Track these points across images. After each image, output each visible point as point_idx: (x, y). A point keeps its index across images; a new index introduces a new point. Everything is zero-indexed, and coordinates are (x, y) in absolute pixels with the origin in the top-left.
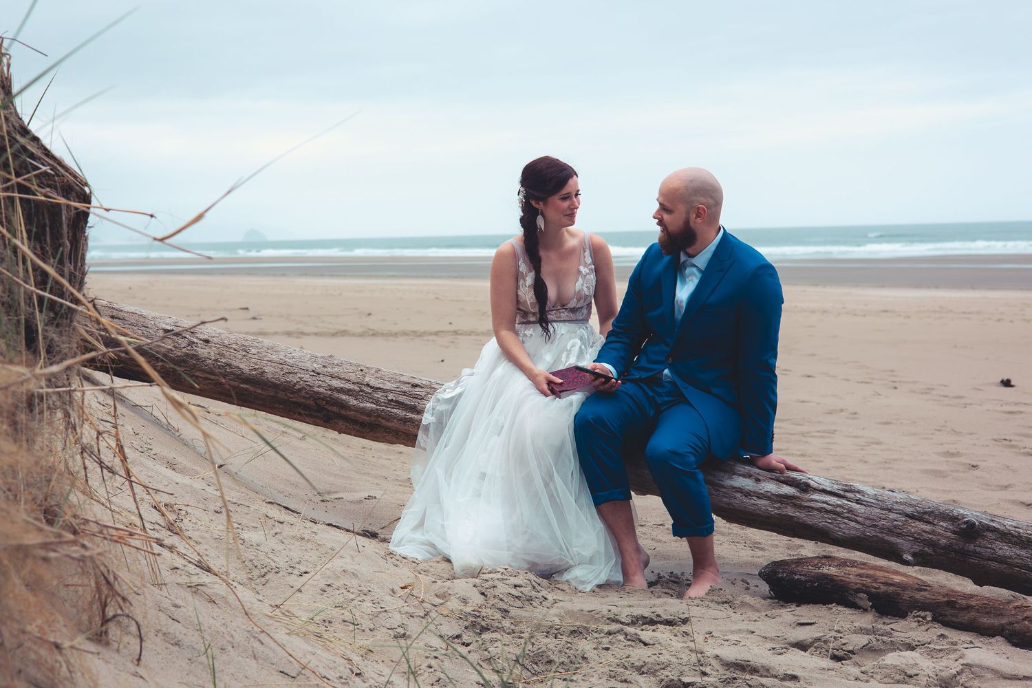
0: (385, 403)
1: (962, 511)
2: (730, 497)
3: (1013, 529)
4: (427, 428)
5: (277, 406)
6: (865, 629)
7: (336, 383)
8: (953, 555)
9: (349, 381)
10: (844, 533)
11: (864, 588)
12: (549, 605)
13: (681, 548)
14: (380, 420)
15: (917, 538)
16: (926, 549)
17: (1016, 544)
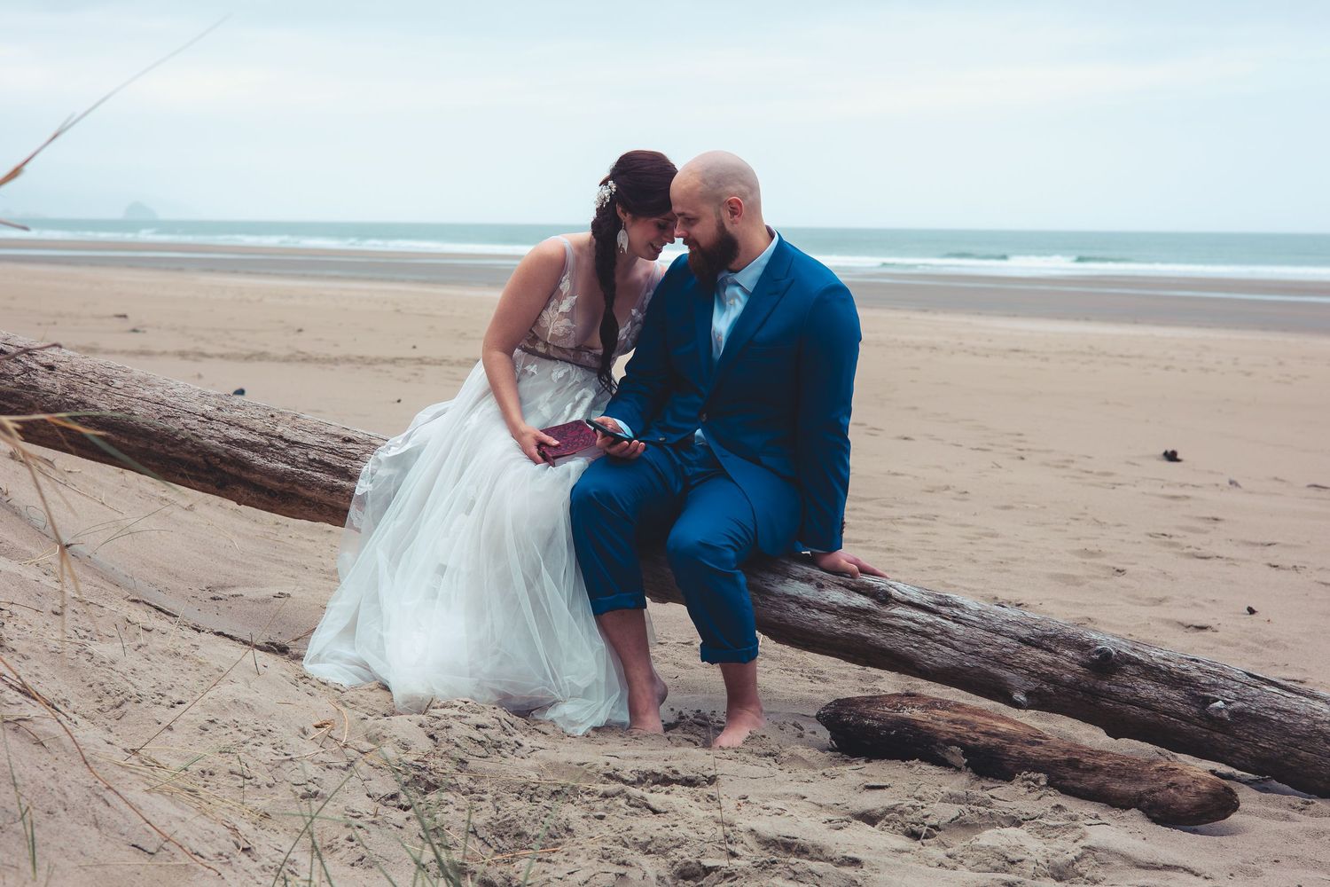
0: (303, 463)
1: (1094, 636)
2: (781, 609)
3: (1162, 662)
4: (362, 501)
5: (151, 463)
6: (956, 796)
7: (235, 433)
8: (1080, 695)
9: (254, 431)
10: (935, 662)
11: (958, 739)
12: (523, 754)
13: (713, 676)
14: (296, 486)
15: (1033, 672)
16: (1045, 686)
17: (1165, 682)
